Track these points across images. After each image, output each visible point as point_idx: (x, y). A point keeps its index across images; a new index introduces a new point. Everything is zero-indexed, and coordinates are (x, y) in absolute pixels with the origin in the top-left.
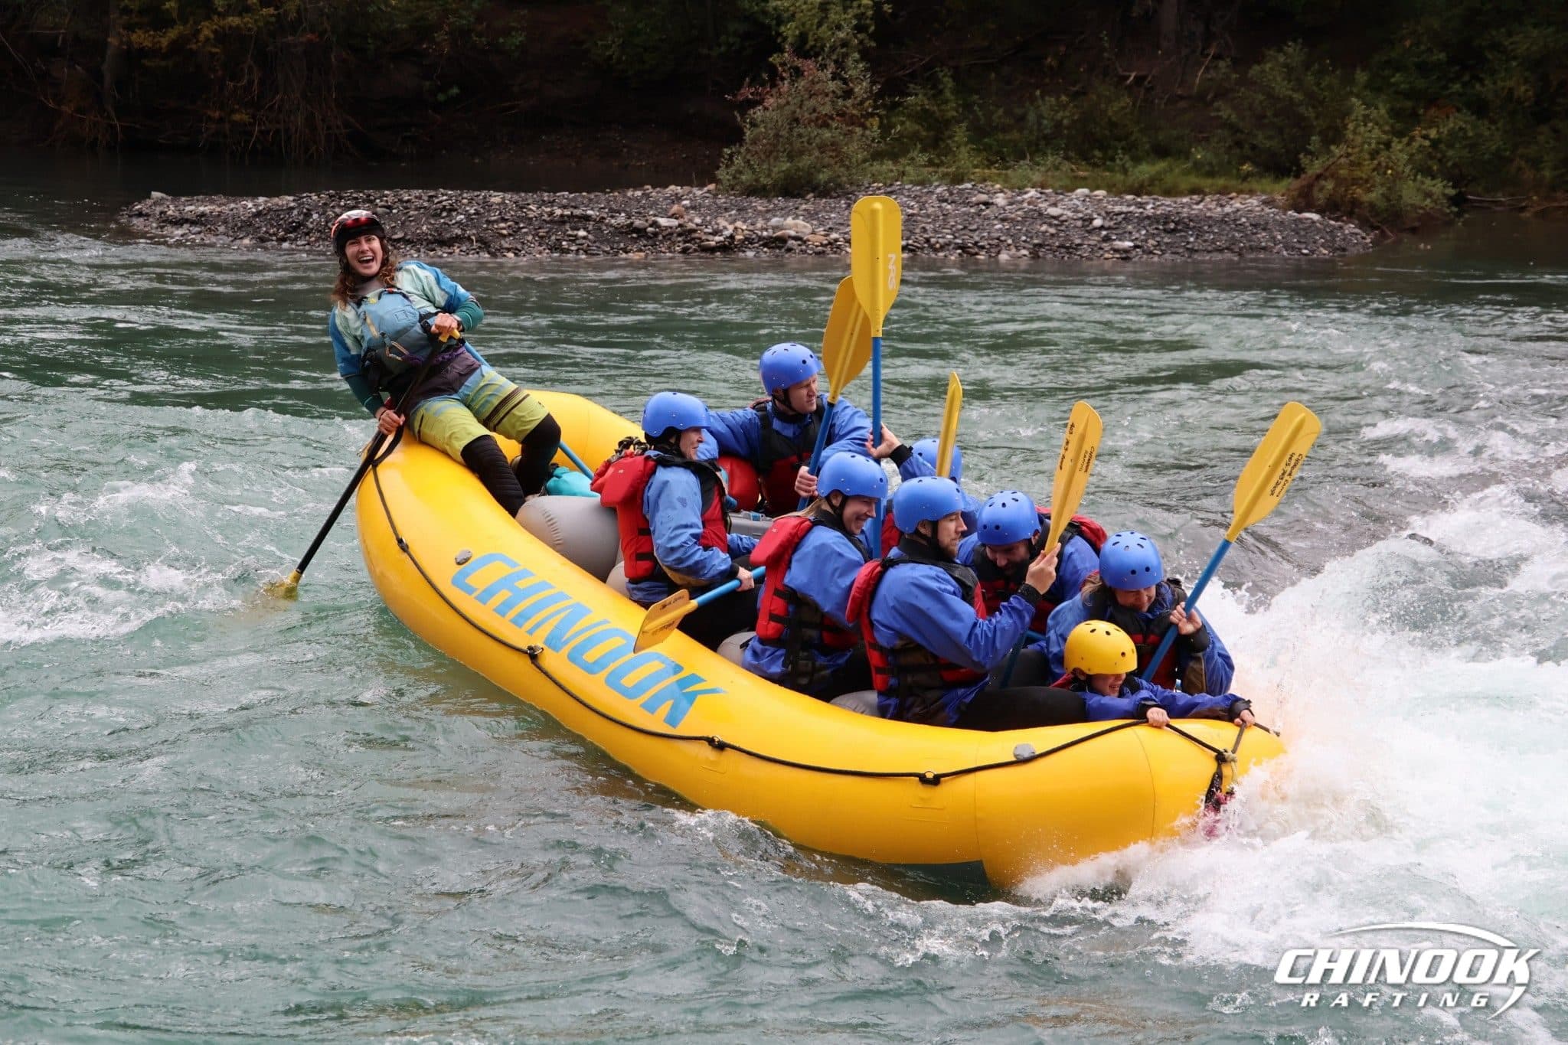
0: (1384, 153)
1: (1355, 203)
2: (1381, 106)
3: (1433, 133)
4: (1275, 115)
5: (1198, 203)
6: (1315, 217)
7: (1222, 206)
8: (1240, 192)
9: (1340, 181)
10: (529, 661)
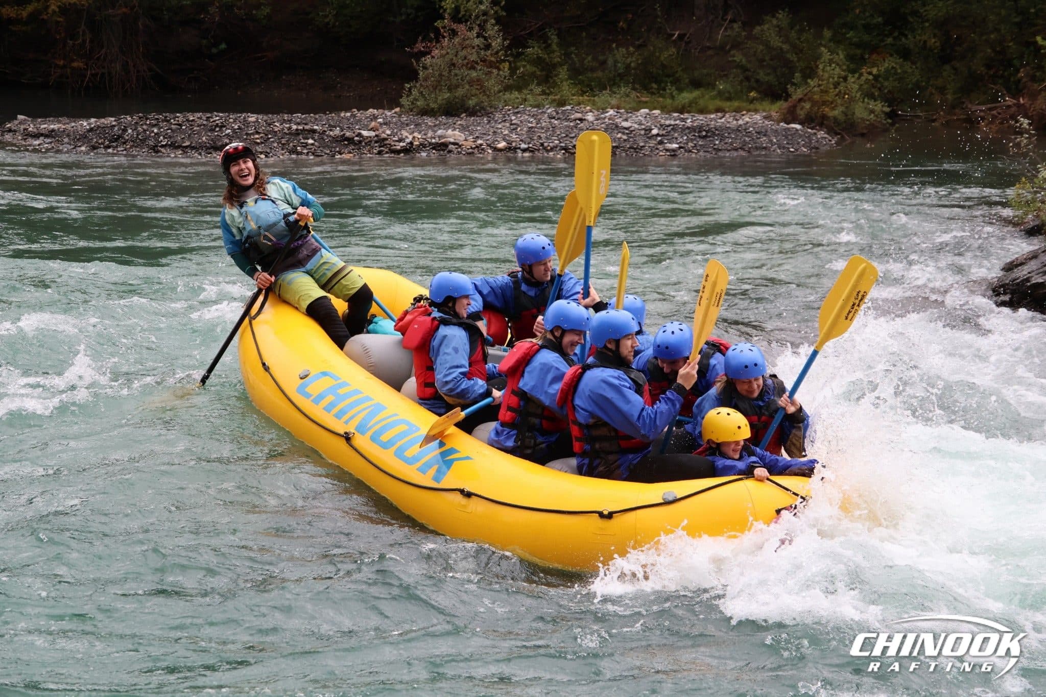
0: (843, 84)
1: (824, 117)
2: (840, 52)
3: (875, 71)
4: (771, 59)
5: (721, 118)
6: (798, 127)
7: (737, 120)
8: (749, 111)
9: (814, 103)
10: (345, 442)
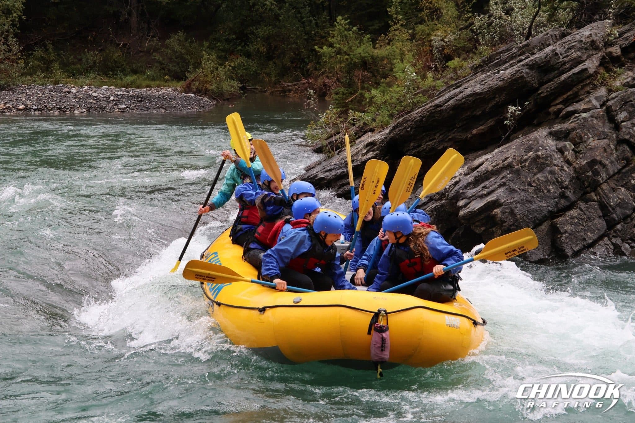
0: (216, 72)
1: (206, 90)
2: (213, 54)
3: (232, 64)
4: (176, 58)
5: (149, 91)
6: (193, 95)
7: (158, 92)
8: (164, 86)
9: (201, 82)
